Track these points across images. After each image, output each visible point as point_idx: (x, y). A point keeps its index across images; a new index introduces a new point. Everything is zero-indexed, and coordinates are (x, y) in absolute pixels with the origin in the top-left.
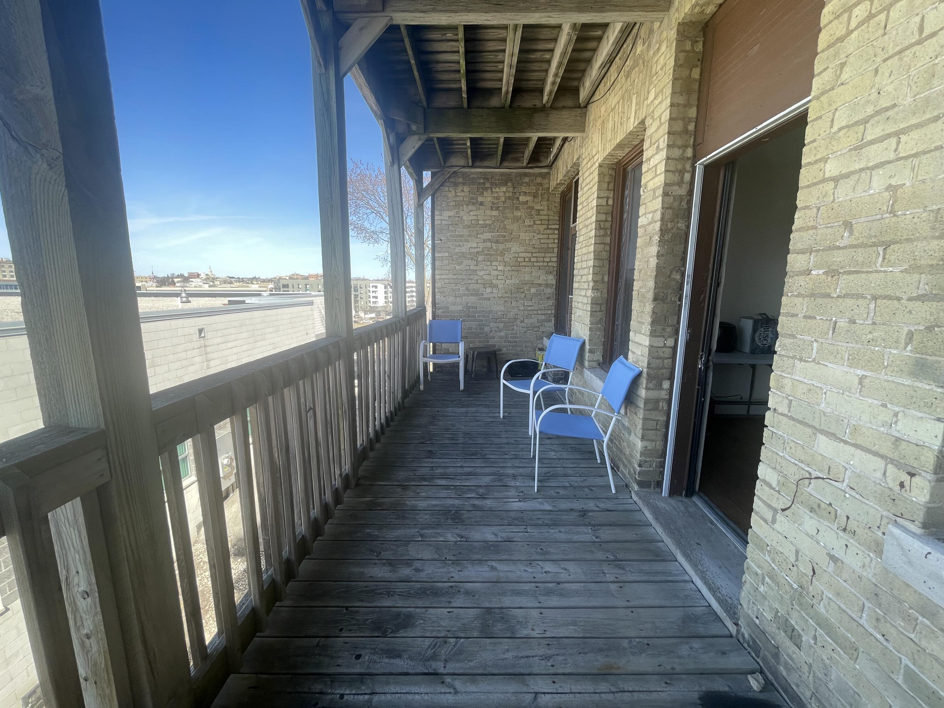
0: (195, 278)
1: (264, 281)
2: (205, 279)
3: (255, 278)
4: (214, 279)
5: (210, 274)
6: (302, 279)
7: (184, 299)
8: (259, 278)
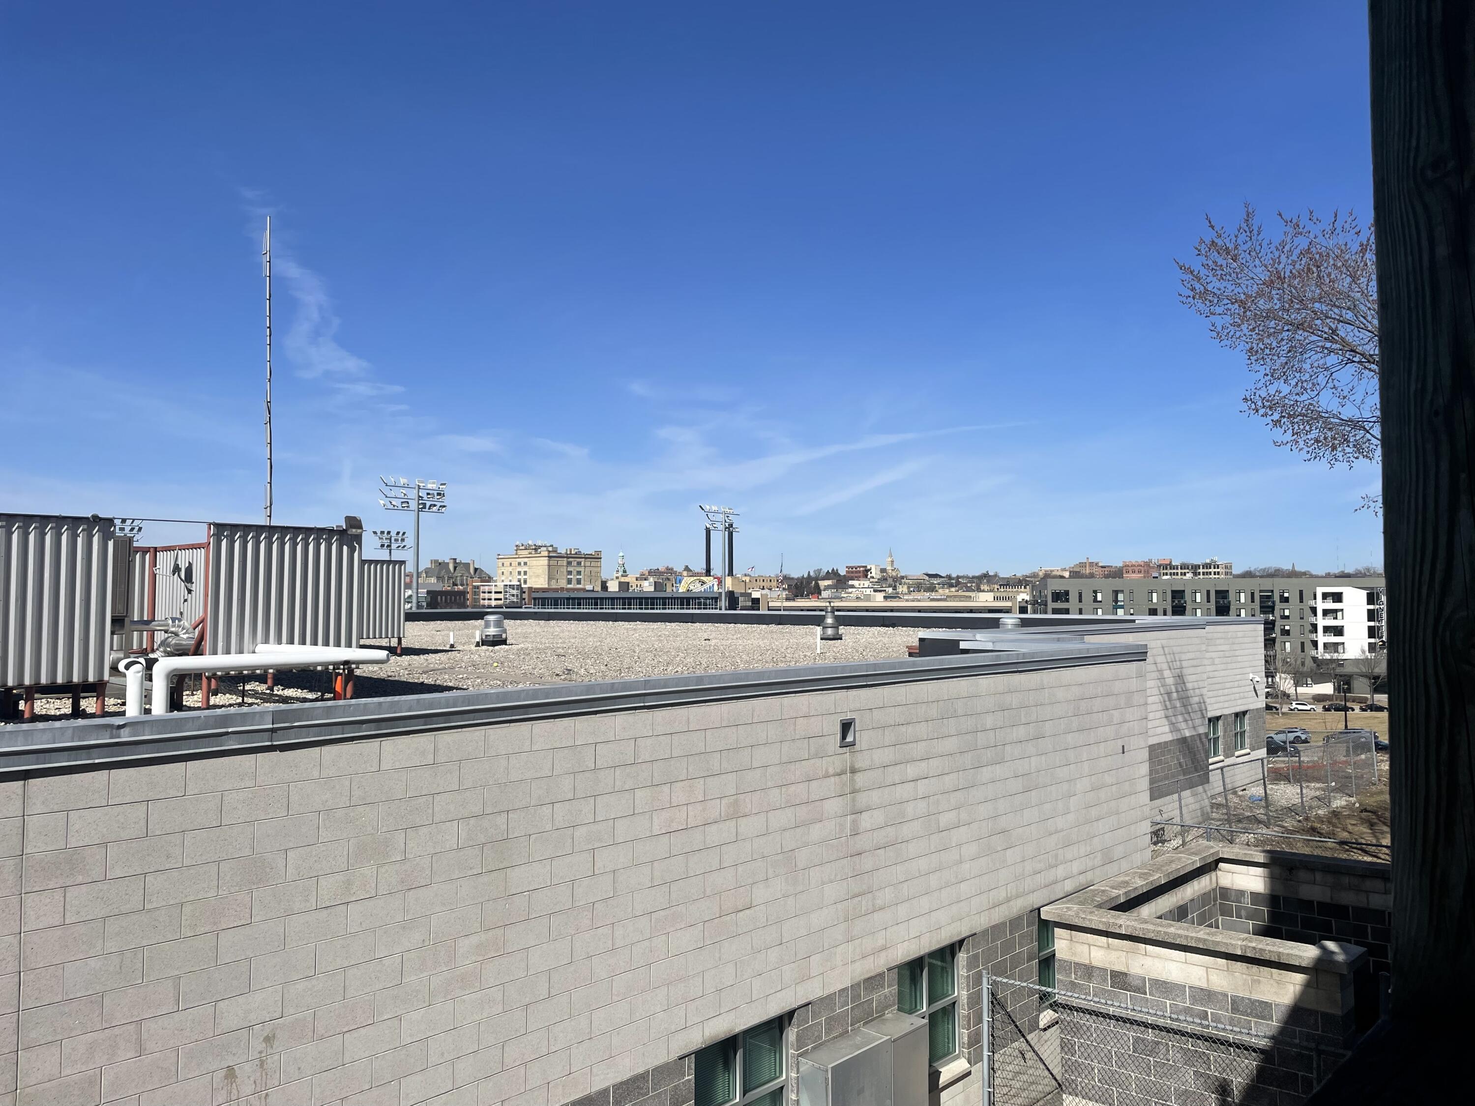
0: (858, 578)
1: (1007, 583)
2: (880, 581)
3: (986, 576)
4: (897, 580)
5: (889, 568)
6: (1107, 577)
7: (830, 632)
8: (996, 576)
